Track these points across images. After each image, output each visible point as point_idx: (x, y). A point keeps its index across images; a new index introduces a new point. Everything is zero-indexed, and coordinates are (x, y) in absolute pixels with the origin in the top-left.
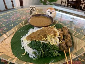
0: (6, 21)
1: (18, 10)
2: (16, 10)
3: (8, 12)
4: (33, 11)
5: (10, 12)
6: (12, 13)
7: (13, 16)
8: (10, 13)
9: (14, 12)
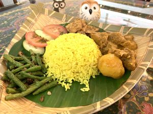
0: (3, 31)
1: (26, 8)
2: (22, 9)
3: (5, 14)
4: (60, 8)
5: (10, 12)
6: (13, 14)
7: (17, 21)
8: (10, 15)
9: (17, 12)
